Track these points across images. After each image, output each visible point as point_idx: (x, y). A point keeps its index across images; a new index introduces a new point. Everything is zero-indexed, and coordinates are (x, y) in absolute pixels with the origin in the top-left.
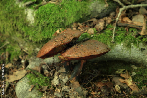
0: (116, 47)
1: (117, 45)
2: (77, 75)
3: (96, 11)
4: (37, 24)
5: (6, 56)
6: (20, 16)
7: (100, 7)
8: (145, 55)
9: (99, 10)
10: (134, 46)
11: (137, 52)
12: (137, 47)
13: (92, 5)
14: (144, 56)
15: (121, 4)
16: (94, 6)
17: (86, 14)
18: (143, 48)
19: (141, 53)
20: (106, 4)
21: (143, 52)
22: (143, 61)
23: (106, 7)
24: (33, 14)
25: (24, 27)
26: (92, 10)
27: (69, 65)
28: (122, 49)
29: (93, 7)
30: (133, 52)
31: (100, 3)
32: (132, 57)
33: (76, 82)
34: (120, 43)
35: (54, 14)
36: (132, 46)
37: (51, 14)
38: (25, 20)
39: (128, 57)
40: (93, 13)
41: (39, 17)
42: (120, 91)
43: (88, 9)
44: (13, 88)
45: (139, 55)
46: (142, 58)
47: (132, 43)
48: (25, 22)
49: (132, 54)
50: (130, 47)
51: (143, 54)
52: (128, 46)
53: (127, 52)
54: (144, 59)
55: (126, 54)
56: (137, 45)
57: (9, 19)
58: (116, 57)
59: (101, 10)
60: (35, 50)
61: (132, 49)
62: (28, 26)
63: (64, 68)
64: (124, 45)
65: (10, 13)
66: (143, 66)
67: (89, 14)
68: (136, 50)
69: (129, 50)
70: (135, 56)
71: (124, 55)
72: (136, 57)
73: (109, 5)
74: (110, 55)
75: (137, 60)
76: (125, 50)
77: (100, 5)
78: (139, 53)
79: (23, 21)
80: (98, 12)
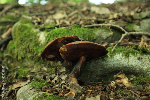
0: (116, 57)
1: (116, 55)
2: (76, 72)
3: (101, 37)
4: (47, 41)
5: (14, 75)
6: (34, 38)
7: (105, 34)
8: (143, 64)
9: (104, 37)
10: (132, 56)
11: (135, 60)
12: (135, 56)
13: (98, 32)
14: (141, 64)
15: (123, 30)
16: (100, 33)
17: (92, 38)
18: (141, 57)
19: (138, 62)
20: (110, 32)
21: (141, 61)
22: (141, 69)
23: (111, 35)
24: (44, 35)
25: (35, 47)
26: (98, 36)
27: (69, 65)
28: (120, 58)
29: (98, 33)
30: (131, 61)
31: (105, 31)
32: (130, 66)
33: (74, 79)
34: (120, 53)
35: (63, 34)
36: (130, 55)
37: (60, 33)
38: (37, 40)
39: (126, 66)
40: (98, 39)
41: (49, 36)
42: (115, 86)
43: (94, 34)
44: (14, 93)
45: (137, 63)
46: (139, 67)
47: (130, 53)
48: (37, 43)
49: (130, 62)
50: (129, 56)
51: (140, 63)
52: (126, 55)
53: (125, 61)
54: (142, 67)
55: (125, 63)
56: (135, 55)
57: (24, 42)
58: (116, 66)
59: (106, 37)
60: (42, 69)
61: (130, 58)
62: (39, 46)
63: (64, 68)
64: (122, 55)
65: (25, 37)
66: (141, 75)
67: (95, 38)
68: (134, 59)
69: (128, 59)
70: (133, 65)
71: (123, 64)
72: (135, 66)
73: (113, 34)
74: (110, 65)
75: (135, 68)
76: (124, 59)
77: (105, 33)
78: (137, 61)
79: (35, 42)
80: (103, 38)
